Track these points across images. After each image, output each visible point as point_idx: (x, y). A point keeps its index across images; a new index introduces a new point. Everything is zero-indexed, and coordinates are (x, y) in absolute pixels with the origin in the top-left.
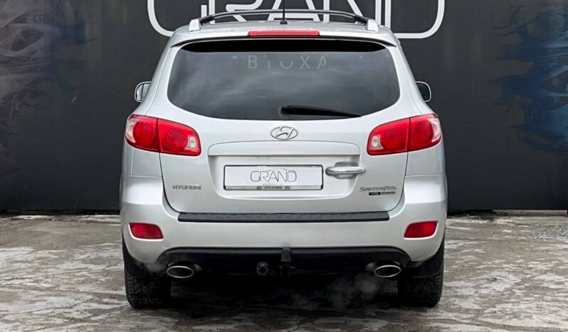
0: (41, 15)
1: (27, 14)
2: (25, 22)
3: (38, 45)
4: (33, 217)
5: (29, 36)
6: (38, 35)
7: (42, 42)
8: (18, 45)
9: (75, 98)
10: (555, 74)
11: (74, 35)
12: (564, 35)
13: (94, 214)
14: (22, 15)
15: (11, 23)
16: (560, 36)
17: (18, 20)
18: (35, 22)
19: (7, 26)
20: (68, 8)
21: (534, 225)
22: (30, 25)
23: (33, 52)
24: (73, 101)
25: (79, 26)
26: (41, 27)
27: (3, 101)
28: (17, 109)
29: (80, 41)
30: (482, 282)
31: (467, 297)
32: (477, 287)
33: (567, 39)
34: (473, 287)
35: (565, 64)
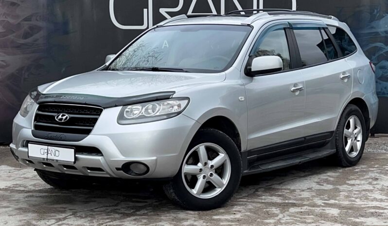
0: (40, 16)
1: (32, 16)
2: (31, 21)
3: (39, 36)
5: (33, 30)
6: (39, 29)
7: (41, 33)
8: (26, 36)
9: (64, 69)
11: (62, 29)
12: (370, 25)
14: (29, 16)
15: (21, 21)
16: (368, 25)
17: (26, 19)
18: (37, 20)
19: (19, 23)
20: (58, 11)
22: (33, 22)
23: (36, 40)
24: (62, 71)
25: (66, 23)
26: (41, 24)
27: (17, 72)
28: (26, 77)
29: (66, 32)
30: (370, 180)
31: (371, 191)
32: (370, 183)
33: (372, 28)
34: (368, 184)
35: (371, 43)
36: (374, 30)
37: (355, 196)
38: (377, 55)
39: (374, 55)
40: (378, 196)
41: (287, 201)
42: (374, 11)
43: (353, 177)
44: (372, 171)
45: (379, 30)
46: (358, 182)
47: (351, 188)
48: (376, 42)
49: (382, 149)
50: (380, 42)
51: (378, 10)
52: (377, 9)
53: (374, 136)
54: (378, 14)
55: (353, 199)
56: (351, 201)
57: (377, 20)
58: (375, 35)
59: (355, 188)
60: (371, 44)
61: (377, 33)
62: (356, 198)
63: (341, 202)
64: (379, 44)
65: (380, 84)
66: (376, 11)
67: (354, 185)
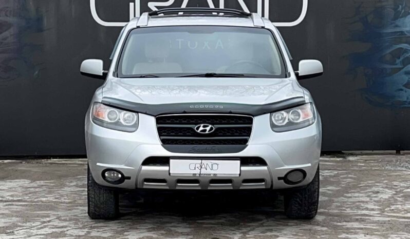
0: (10, 11)
3: (9, 33)
4: (6, 161)
6: (9, 26)
7: (12, 31)
9: (37, 72)
10: (389, 51)
11: (35, 25)
12: (394, 23)
13: (50, 159)
16: (392, 24)
18: (6, 15)
20: (31, 5)
21: (377, 160)
22: (3, 18)
23: (5, 39)
24: (35, 74)
25: (39, 20)
26: (11, 19)
29: (40, 30)
30: (370, 194)
31: (367, 202)
32: (368, 196)
33: (397, 26)
34: (366, 196)
35: (395, 44)
36: (398, 30)
37: (347, 206)
38: (402, 58)
39: (399, 58)
40: (370, 206)
41: (275, 210)
42: (399, 7)
43: (353, 191)
44: (377, 186)
45: (405, 29)
46: (356, 195)
47: (346, 200)
48: (401, 43)
49: (402, 167)
50: (406, 43)
51: (404, 5)
52: (402, 5)
53: (400, 153)
54: (403, 11)
55: (344, 208)
56: (341, 210)
57: (402, 17)
58: (400, 35)
59: (351, 200)
60: (395, 46)
61: (402, 33)
62: (347, 208)
63: (330, 211)
64: (404, 46)
65: (406, 92)
66: (400, 6)
67: (351, 197)
